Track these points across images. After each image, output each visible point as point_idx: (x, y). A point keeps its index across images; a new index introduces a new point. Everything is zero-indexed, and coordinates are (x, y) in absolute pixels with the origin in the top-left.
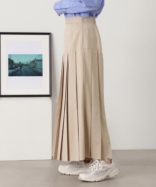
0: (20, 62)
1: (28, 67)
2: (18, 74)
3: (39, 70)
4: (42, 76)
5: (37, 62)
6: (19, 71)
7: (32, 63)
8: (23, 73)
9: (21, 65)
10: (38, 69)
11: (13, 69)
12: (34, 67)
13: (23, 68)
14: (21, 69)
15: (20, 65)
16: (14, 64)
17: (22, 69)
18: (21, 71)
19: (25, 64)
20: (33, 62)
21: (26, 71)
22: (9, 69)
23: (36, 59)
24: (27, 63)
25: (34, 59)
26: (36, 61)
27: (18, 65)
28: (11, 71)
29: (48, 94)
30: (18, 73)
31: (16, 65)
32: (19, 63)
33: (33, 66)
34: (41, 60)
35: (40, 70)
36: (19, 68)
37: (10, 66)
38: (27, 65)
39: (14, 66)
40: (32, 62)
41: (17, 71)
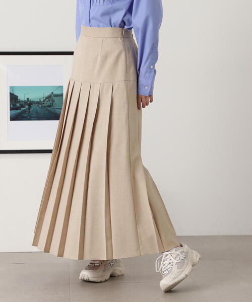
0: (28, 99)
1: (40, 106)
2: (25, 117)
3: (58, 111)
5: (55, 98)
6: (27, 112)
7: (47, 100)
8: (33, 116)
9: (29, 103)
11: (16, 109)
12: (51, 106)
13: (34, 107)
14: (29, 109)
15: (28, 102)
16: (19, 102)
18: (29, 111)
19: (36, 100)
20: (49, 97)
21: (37, 112)
22: (11, 109)
23: (52, 93)
24: (38, 100)
26: (52, 96)
27: (26, 102)
28: (15, 112)
30: (24, 115)
31: (22, 103)
32: (26, 99)
33: (48, 104)
34: (62, 95)
36: (27, 107)
38: (38, 103)
39: (18, 105)
40: (46, 98)
41: (24, 112)
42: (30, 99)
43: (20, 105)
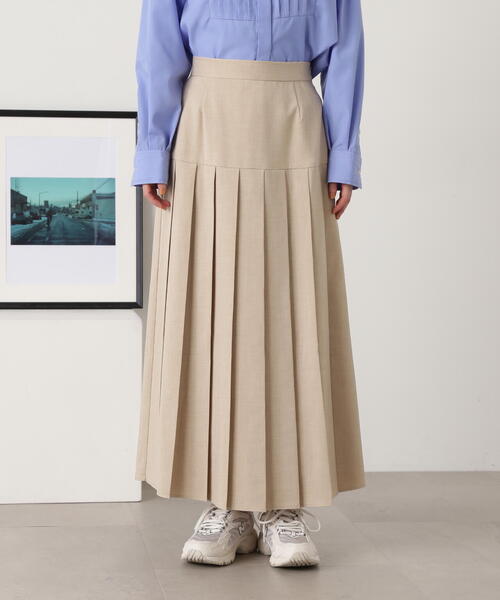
0: (46, 202)
1: (70, 216)
2: (40, 238)
3: (106, 228)
4: (114, 244)
5: (97, 202)
6: (44, 229)
7: (84, 205)
8: (57, 236)
9: (49, 211)
10: (104, 224)
11: (24, 222)
12: (90, 218)
13: (57, 219)
14: (49, 222)
15: (47, 210)
16: (30, 208)
17: (53, 223)
18: (49, 228)
19: (62, 206)
20: (88, 200)
21: (64, 229)
22: (13, 222)
23: (94, 191)
24: (67, 206)
25: (91, 192)
26: (94, 196)
27: (41, 209)
28: (20, 227)
29: (133, 299)
30: (39, 234)
31: (34, 211)
32: (43, 204)
33: (86, 212)
34: (112, 197)
35: (109, 226)
36: (44, 219)
37: (14, 215)
38: (66, 211)
39: (27, 214)
40: (82, 202)
41: (39, 228)
42: (50, 204)
43: (31, 213)
